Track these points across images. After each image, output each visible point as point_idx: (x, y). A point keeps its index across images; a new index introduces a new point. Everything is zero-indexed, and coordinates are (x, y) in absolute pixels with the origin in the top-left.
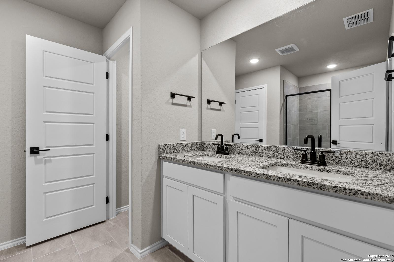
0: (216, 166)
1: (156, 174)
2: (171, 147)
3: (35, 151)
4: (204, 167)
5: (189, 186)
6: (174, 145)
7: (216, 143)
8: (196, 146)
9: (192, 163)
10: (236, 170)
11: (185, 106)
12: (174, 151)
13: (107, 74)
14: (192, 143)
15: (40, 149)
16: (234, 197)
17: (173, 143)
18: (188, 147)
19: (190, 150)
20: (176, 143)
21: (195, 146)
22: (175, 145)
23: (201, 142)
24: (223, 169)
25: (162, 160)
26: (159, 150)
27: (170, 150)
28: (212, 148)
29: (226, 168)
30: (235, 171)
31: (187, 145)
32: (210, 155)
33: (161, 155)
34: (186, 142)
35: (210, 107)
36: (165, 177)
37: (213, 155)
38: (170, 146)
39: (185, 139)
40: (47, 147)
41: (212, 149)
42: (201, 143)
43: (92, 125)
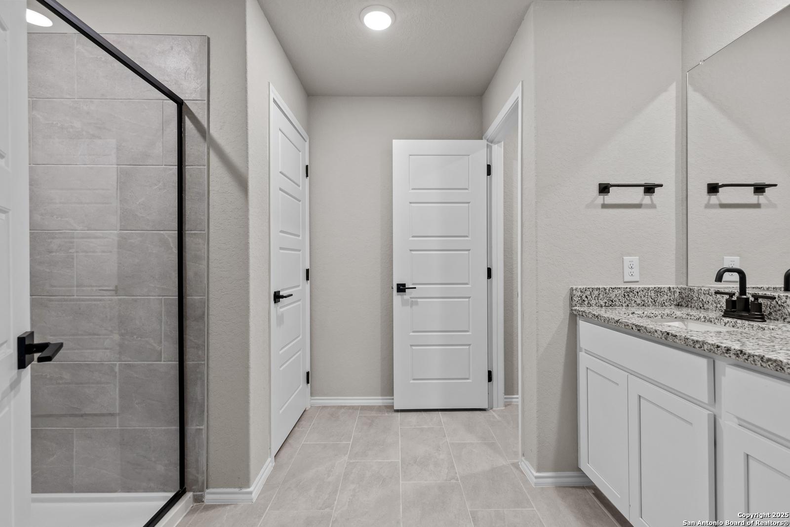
0: (687, 339)
1: (565, 342)
2: (599, 294)
3: (402, 288)
4: (661, 338)
5: (630, 376)
6: (607, 291)
7: (727, 291)
8: (670, 296)
9: (634, 328)
10: (739, 352)
11: (639, 206)
12: (606, 303)
13: (489, 168)
14: (655, 288)
15: (406, 287)
16: (738, 418)
17: (605, 287)
18: (644, 296)
19: (650, 303)
20: (613, 287)
21: (665, 296)
22: (609, 290)
23: (685, 286)
24: (706, 347)
25: (578, 318)
26: (572, 298)
27: (598, 299)
28: (716, 303)
29: (713, 345)
30: (737, 355)
31: (641, 292)
32: (702, 317)
33: (575, 308)
34: (638, 286)
35: (717, 202)
36: (584, 350)
37: (712, 320)
38: (596, 293)
39: (638, 280)
40: (413, 284)
41: (715, 305)
42: (685, 289)
43: (467, 252)
